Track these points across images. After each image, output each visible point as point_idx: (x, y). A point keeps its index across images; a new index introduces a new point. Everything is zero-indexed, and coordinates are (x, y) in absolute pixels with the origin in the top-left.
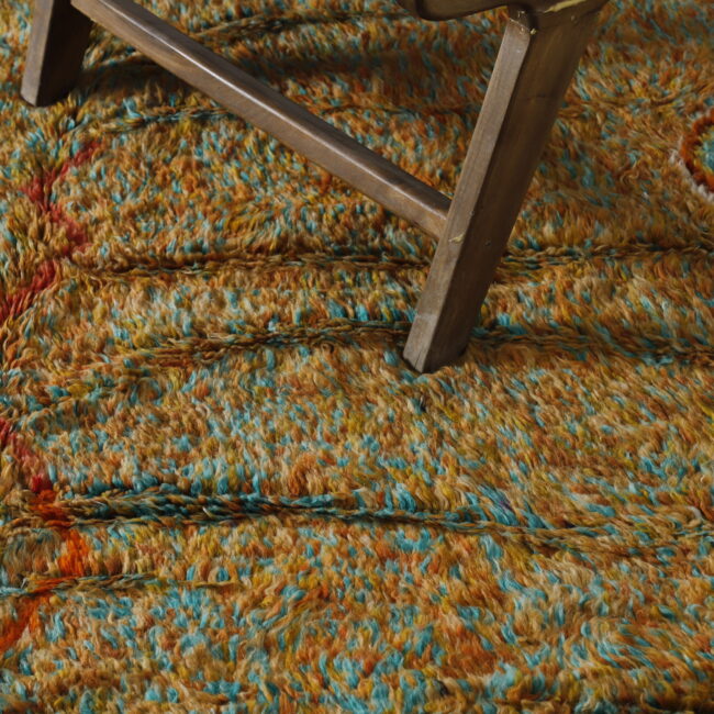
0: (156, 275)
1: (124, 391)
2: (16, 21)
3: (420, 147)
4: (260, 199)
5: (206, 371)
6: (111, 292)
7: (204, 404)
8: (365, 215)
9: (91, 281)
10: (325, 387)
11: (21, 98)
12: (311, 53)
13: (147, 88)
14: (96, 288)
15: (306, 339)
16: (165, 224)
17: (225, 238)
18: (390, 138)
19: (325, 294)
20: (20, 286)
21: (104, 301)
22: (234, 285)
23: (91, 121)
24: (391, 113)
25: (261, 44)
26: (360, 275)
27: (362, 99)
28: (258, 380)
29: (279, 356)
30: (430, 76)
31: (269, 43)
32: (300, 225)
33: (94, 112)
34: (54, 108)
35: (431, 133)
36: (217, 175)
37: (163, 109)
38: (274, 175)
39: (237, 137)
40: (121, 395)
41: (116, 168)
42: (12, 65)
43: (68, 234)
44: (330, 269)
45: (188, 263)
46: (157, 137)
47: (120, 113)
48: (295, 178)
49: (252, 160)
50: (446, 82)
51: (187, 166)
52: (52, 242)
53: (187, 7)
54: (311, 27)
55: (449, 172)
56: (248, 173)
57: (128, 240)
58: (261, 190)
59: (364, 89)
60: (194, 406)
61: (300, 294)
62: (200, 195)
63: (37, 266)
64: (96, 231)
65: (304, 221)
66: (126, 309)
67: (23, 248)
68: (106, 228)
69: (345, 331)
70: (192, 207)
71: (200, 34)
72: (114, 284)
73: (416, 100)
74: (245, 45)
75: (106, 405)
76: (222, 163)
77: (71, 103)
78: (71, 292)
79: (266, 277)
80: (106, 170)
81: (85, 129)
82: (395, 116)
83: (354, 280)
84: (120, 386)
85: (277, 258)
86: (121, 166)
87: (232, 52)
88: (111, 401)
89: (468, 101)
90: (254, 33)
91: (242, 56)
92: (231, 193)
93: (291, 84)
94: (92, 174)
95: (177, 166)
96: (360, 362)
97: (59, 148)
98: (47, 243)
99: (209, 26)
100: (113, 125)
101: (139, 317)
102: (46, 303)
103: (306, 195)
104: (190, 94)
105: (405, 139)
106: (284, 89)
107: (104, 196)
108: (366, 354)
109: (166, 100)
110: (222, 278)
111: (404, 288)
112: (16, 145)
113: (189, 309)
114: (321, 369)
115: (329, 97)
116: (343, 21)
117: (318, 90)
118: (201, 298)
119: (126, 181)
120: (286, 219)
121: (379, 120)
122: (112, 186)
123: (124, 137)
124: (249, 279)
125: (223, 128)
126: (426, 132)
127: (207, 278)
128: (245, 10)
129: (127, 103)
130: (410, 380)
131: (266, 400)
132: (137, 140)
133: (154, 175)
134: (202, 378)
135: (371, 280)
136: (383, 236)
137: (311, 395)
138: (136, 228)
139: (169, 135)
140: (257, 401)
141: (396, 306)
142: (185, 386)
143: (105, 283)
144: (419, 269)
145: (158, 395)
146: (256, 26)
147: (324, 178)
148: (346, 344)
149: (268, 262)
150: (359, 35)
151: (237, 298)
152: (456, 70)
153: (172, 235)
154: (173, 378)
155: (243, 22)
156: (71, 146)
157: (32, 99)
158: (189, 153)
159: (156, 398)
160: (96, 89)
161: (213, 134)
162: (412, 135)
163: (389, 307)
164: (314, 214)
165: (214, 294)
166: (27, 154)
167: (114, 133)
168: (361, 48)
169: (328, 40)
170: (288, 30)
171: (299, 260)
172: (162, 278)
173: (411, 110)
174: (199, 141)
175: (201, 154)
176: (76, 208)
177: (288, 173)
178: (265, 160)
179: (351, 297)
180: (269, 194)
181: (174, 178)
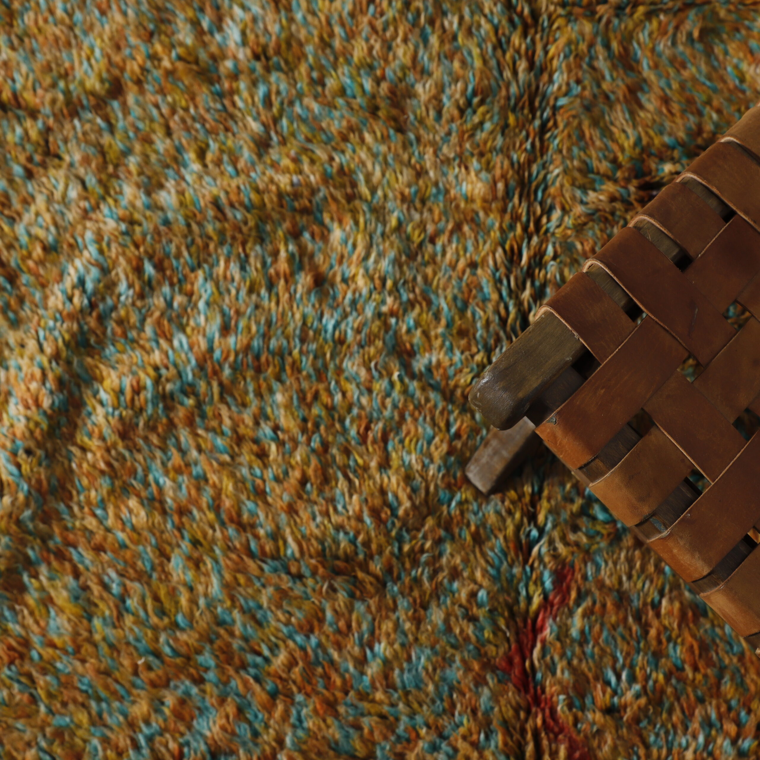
2: (439, 341)
11: (467, 482)
23: (555, 527)
33: (557, 510)
34: (508, 502)
42: (448, 425)
43: (570, 756)
46: (637, 557)
51: (683, 616)
64: (599, 748)
77: (527, 491)
80: (591, 627)
81: (552, 543)
86: (606, 621)
94: (575, 632)
97: (528, 581)
100: (583, 538)
112: (479, 576)
119: (616, 647)
122: (601, 657)
123: (599, 560)
132: (615, 564)
133: (647, 635)
138: (643, 741)
156: (541, 578)
157: (483, 485)
166: (495, 597)
167: (587, 553)
176: (570, 705)
181: (669, 639)
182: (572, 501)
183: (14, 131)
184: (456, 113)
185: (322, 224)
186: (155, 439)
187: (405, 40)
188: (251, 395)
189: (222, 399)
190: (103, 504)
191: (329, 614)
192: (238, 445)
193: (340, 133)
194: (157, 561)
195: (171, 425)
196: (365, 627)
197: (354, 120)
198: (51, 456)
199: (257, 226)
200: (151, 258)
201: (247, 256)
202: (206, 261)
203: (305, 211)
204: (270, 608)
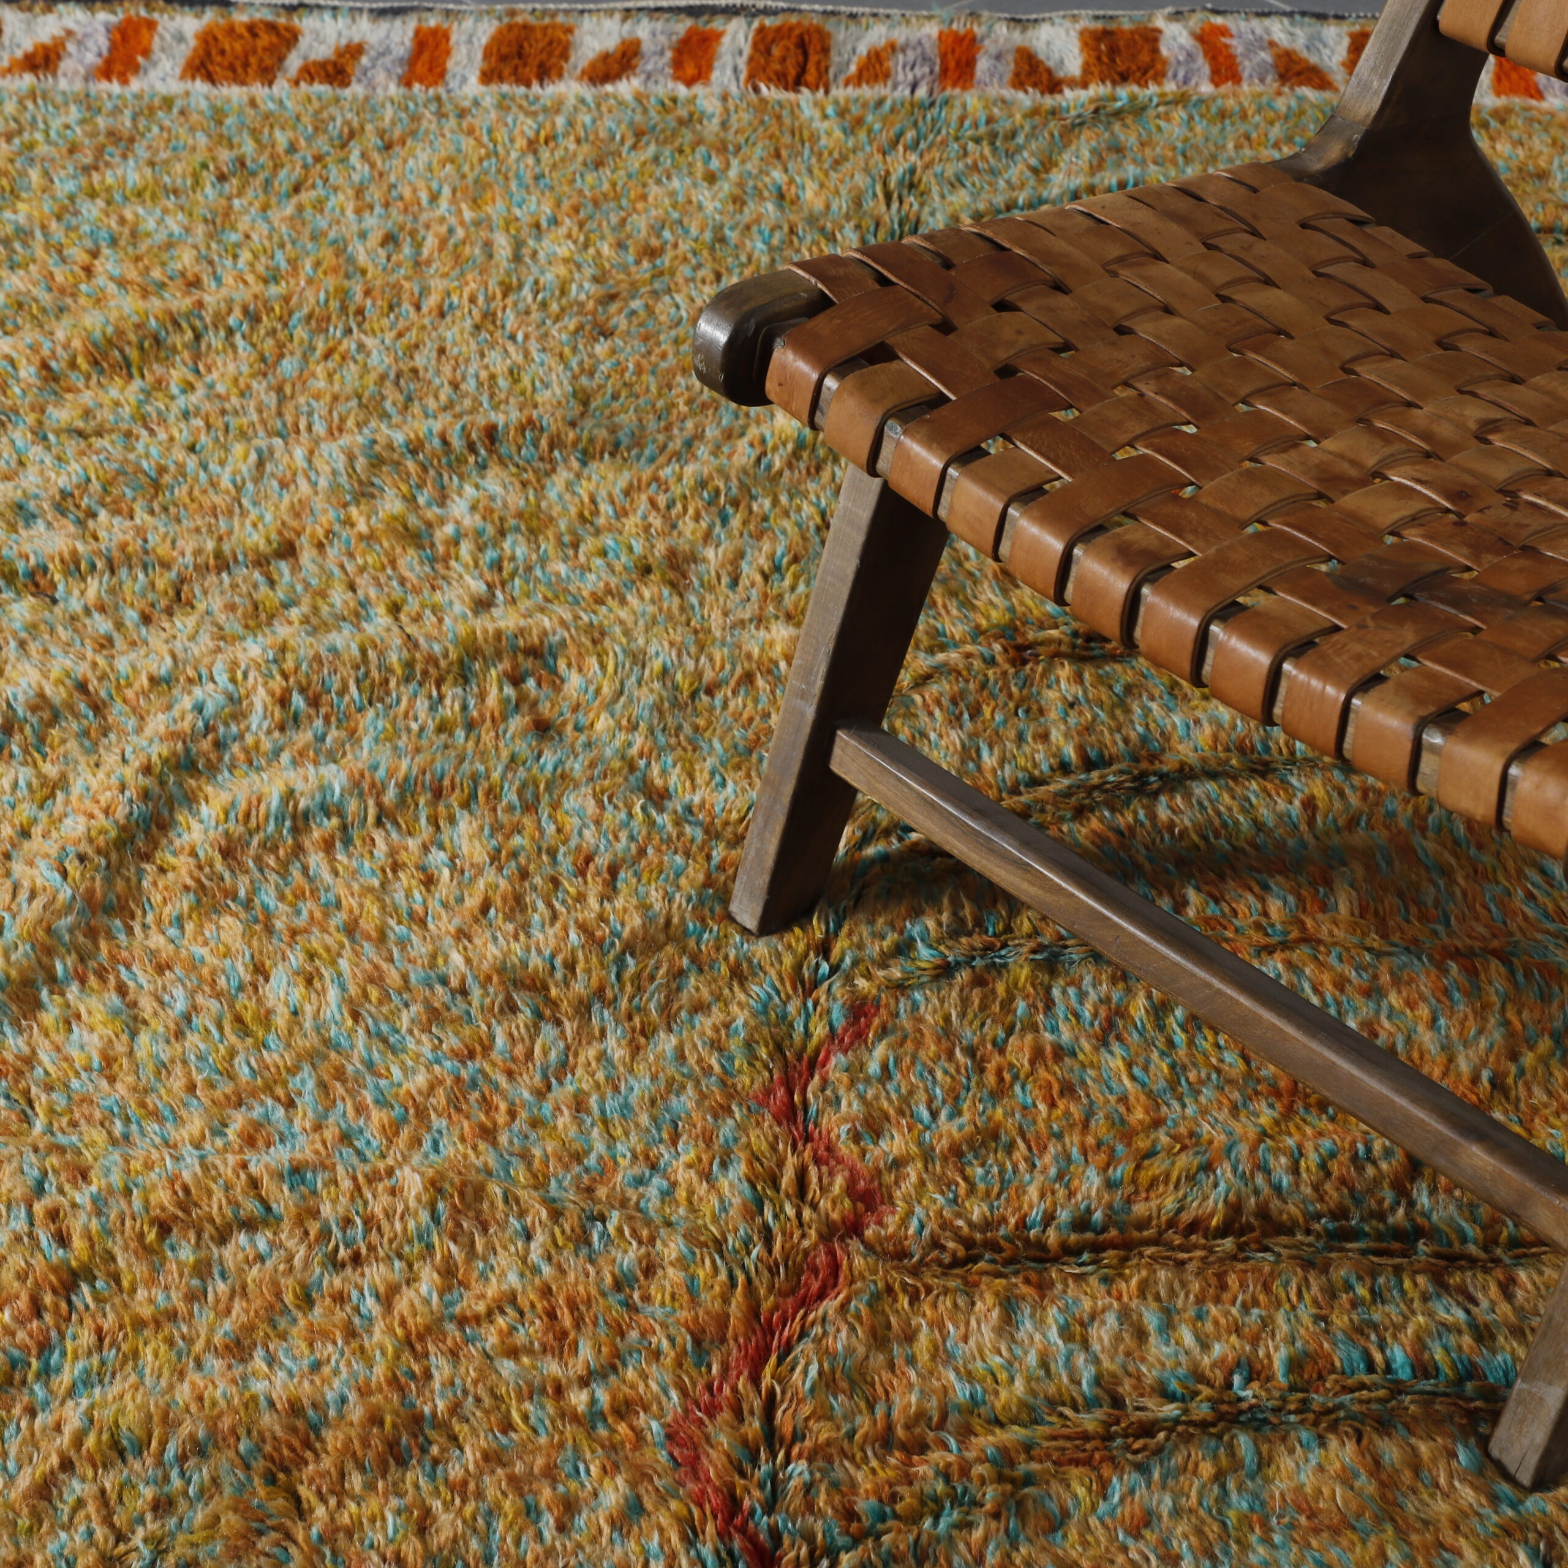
0: (1016, 1273)
1: (996, 1515)
2: (706, 775)
3: (1442, 1022)
4: (1176, 1124)
5: (1135, 1476)
6: (941, 1307)
7: (1141, 1545)
8: (1374, 1163)
9: (904, 1286)
10: (1359, 1516)
11: (730, 918)
12: (1217, 835)
13: (946, 901)
14: (914, 1299)
15: (1311, 1416)
16: (1015, 1170)
17: (1129, 1201)
18: (1384, 1004)
19: (1325, 1319)
20: (782, 1294)
21: (931, 1325)
22: (1158, 1298)
23: (855, 963)
24: (1378, 954)
25: (1130, 819)
26: (1381, 1280)
27: (1321, 926)
28: (1234, 1497)
29: (1265, 1448)
30: (1435, 884)
31: (1142, 814)
32: (1259, 1179)
33: (860, 946)
34: (789, 937)
35: (1457, 995)
36: (1091, 1072)
37: (977, 941)
38: (1192, 1075)
39: (1116, 996)
40: (993, 1525)
41: (914, 1058)
42: (709, 857)
43: (850, 1189)
44: (1325, 1269)
45: (1069, 1251)
46: (976, 995)
47: (904, 948)
48: (1230, 1081)
49: (1149, 1044)
50: (1464, 894)
51: (1038, 1054)
52: (824, 1204)
53: (991, 748)
54: (1211, 786)
55: (1506, 1074)
56: (1146, 1069)
57: (955, 1201)
58: (1176, 1105)
59: (1324, 908)
60: (1124, 1549)
61: (1280, 1318)
62: (1067, 1113)
63: (806, 1253)
64: (897, 1183)
65: (1268, 1172)
66: (972, 1342)
67: (776, 1216)
68: (913, 1178)
69: (1379, 1400)
70: (1059, 1136)
71: (1023, 799)
72: (946, 1291)
73: (1416, 928)
74: (1102, 819)
75: (968, 1544)
76: (1096, 1049)
77: (818, 929)
78: (870, 1305)
79: (1213, 1281)
80: (898, 1061)
81: (849, 980)
82: (1385, 960)
83: (1372, 1291)
84: (988, 1506)
85: (1228, 1244)
86: (922, 1054)
87: (1083, 832)
88: (978, 1534)
89: (1511, 934)
90: (1115, 798)
91: (1099, 839)
92: (1122, 1109)
93: (1192, 895)
94: (874, 1067)
95: (1019, 1052)
96: (1416, 1466)
97: (808, 1016)
98: (814, 1206)
99: (1035, 782)
100: (896, 973)
101: (998, 1360)
102: (831, 1330)
103: (1257, 1115)
104: (1018, 913)
105: (1411, 1005)
106: (1181, 905)
107: (901, 1112)
108: (1424, 1448)
109: (979, 923)
110: (1134, 1282)
111: (1468, 1312)
112: (734, 1009)
113: (1085, 1344)
114: (1346, 1478)
115: (1264, 921)
116: (1263, 775)
117: (1241, 908)
118: (1103, 1323)
119: (935, 1081)
120: (1235, 1170)
121: (1360, 968)
122: (911, 1093)
123: (918, 996)
124: (1184, 1284)
125: (1087, 980)
126: (1446, 992)
127: (1106, 1280)
128: (1093, 754)
129: (914, 929)
130: (1513, 1506)
131: (1253, 1539)
132: (942, 1001)
133: (982, 1070)
134: (1132, 1492)
135: (1403, 1292)
136: (1411, 1204)
137: (1335, 1531)
138: (966, 1179)
139: (993, 991)
140: (1238, 1542)
141: (1460, 1348)
142: (1103, 1507)
143: (929, 1290)
144: (1486, 1270)
145: (1057, 1523)
146: (1118, 785)
147: (1283, 1084)
148: (1384, 1426)
149: (1211, 1251)
150: (1297, 803)
151: (1168, 1325)
152: (1478, 874)
153: (1033, 1192)
154: (1081, 1491)
155: (1095, 776)
156: (829, 1012)
157: (750, 922)
158: (1034, 1028)
159: (1053, 1529)
160: (858, 902)
161: (1071, 991)
162: (1424, 999)
163: (1446, 1349)
164: (1283, 1160)
165: (1125, 1315)
166: (756, 1028)
167: (900, 988)
168: (1303, 827)
169: (1243, 810)
170: (1172, 791)
171: (1266, 1249)
172: (1027, 1281)
173: (1413, 947)
174: (1049, 1005)
175: (1054, 1030)
176: (856, 1138)
177: (1219, 1071)
178: (1171, 1043)
179: (1375, 1327)
180: (1190, 1111)
181: (1016, 1077)
182: (883, 938)
183: (135, 579)
184: (758, 578)
185: (554, 672)
186: (271, 861)
187: (697, 518)
188: (423, 821)
189: (379, 823)
190: (179, 922)
191: (500, 1041)
192: (394, 871)
193: (593, 594)
194: (248, 978)
195: (298, 850)
196: (553, 1055)
197: (613, 581)
198: (112, 871)
199: (461, 662)
200: (302, 691)
201: (441, 698)
202: (381, 700)
203: (533, 652)
204: (410, 1032)
